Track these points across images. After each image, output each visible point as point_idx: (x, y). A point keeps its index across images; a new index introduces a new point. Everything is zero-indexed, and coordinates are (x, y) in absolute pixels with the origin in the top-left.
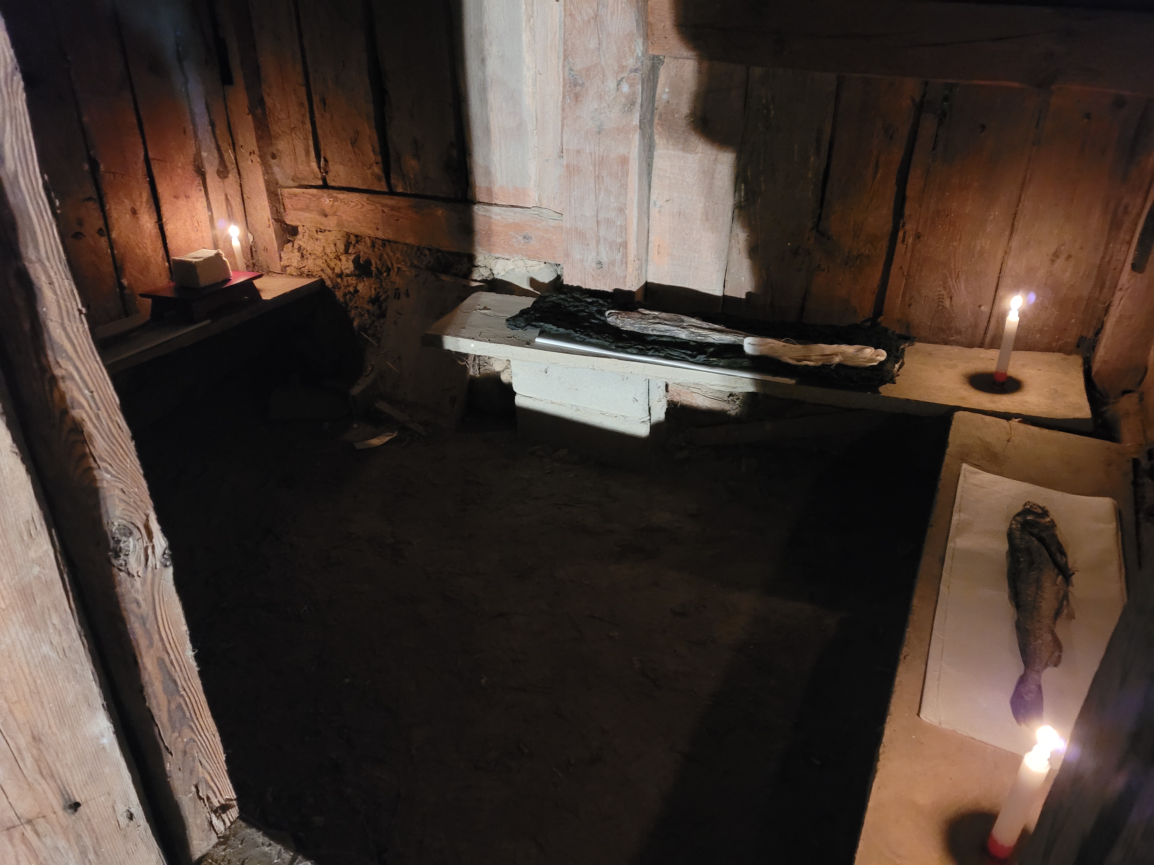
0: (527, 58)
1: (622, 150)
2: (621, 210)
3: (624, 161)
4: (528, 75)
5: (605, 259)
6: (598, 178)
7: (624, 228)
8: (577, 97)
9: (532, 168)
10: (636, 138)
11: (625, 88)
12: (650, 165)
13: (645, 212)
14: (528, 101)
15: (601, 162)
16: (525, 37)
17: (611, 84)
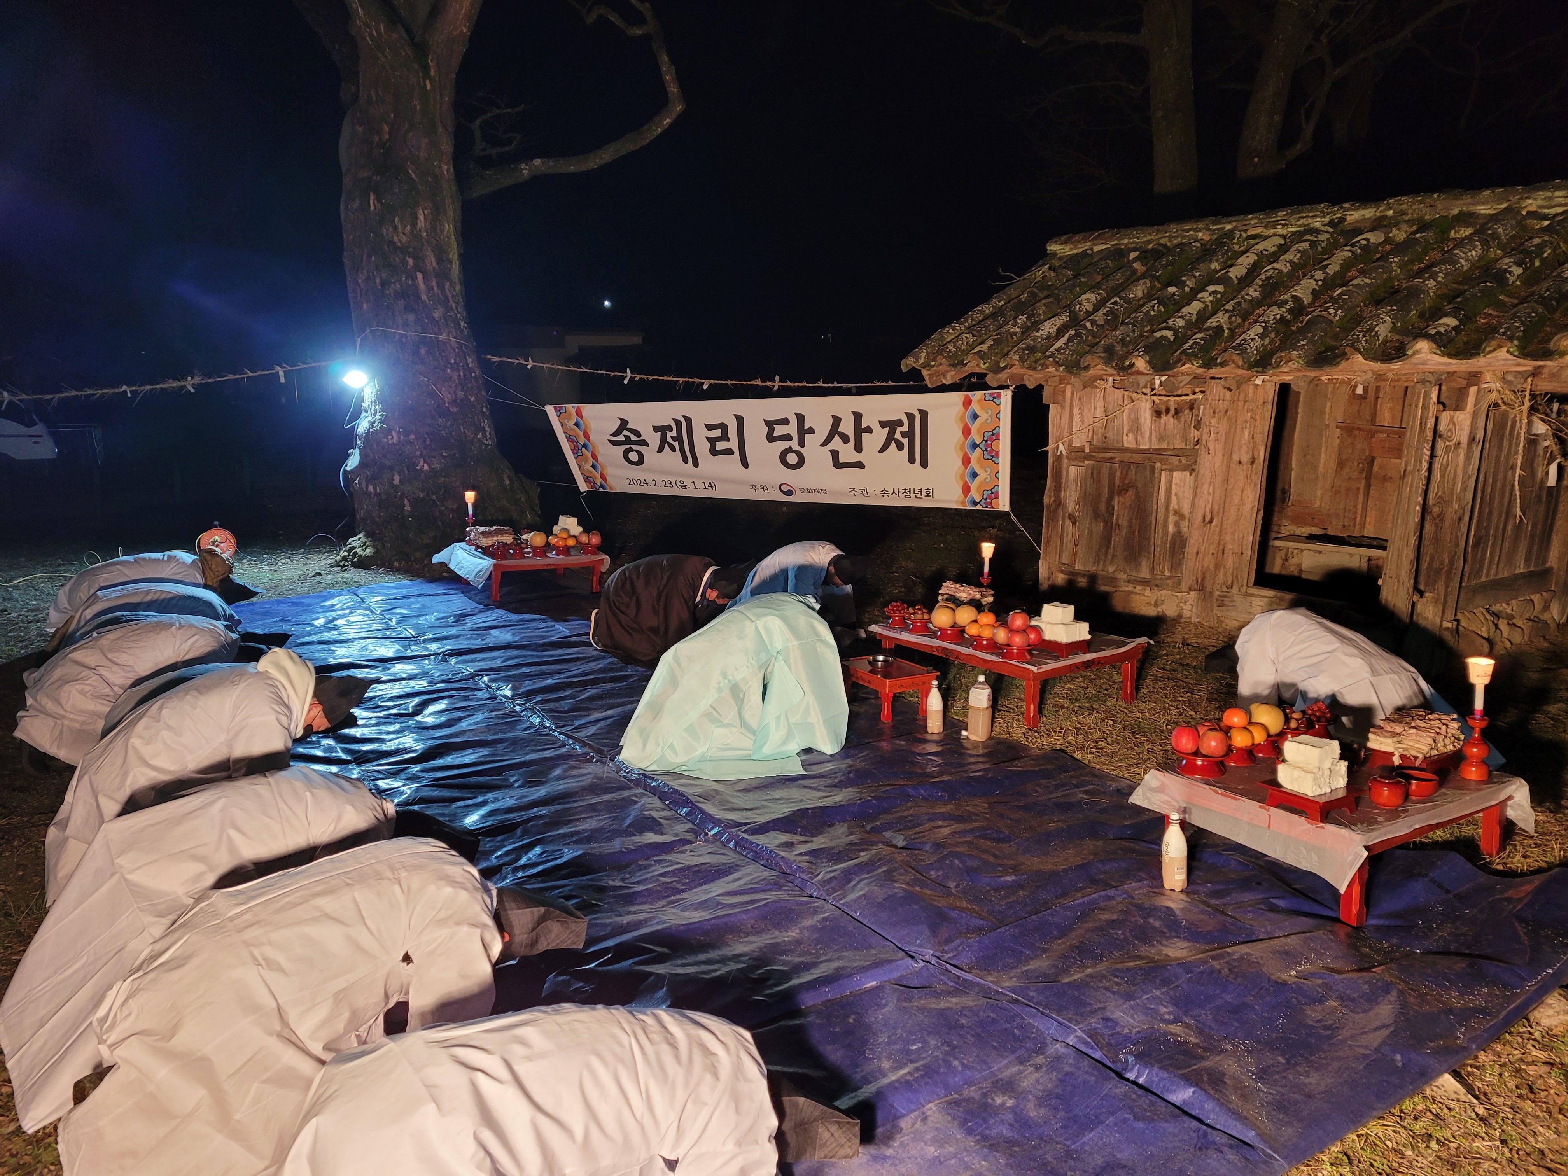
0: (1323, 455)
1: (1358, 486)
2: (1355, 506)
3: (1358, 489)
4: (1322, 461)
5: (1346, 524)
6: (1347, 495)
7: (1356, 513)
8: (1342, 468)
9: (1319, 493)
10: (1363, 482)
11: (1361, 465)
12: (1368, 493)
13: (1365, 509)
14: (1321, 469)
15: (1348, 490)
16: (1323, 449)
17: (1356, 464)
